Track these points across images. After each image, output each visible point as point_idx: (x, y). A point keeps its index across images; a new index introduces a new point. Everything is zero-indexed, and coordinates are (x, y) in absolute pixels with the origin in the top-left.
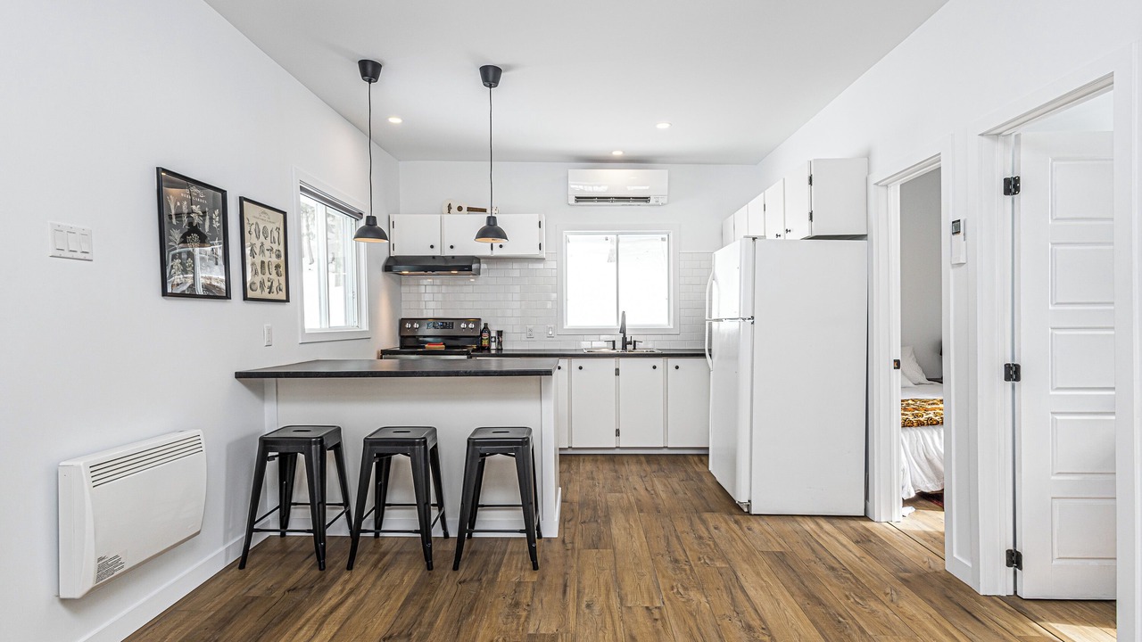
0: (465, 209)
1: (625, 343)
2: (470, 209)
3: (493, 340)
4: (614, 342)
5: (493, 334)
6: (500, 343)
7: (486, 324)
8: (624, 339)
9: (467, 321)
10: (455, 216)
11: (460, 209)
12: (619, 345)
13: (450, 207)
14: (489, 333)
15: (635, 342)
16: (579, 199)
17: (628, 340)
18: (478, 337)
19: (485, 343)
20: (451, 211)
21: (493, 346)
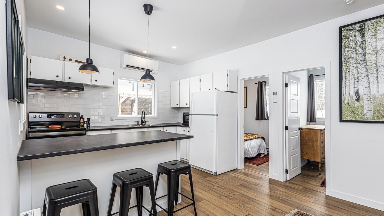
0: (73, 61)
1: (142, 122)
2: (76, 61)
3: (85, 122)
4: (138, 122)
5: (86, 120)
6: (89, 124)
7: (82, 116)
8: (142, 120)
9: (73, 114)
10: (67, 62)
11: (71, 60)
12: (140, 123)
13: (64, 58)
14: (83, 119)
15: (145, 121)
16: (127, 66)
17: (143, 121)
18: (78, 121)
19: (82, 124)
20: (65, 60)
21: (85, 125)
